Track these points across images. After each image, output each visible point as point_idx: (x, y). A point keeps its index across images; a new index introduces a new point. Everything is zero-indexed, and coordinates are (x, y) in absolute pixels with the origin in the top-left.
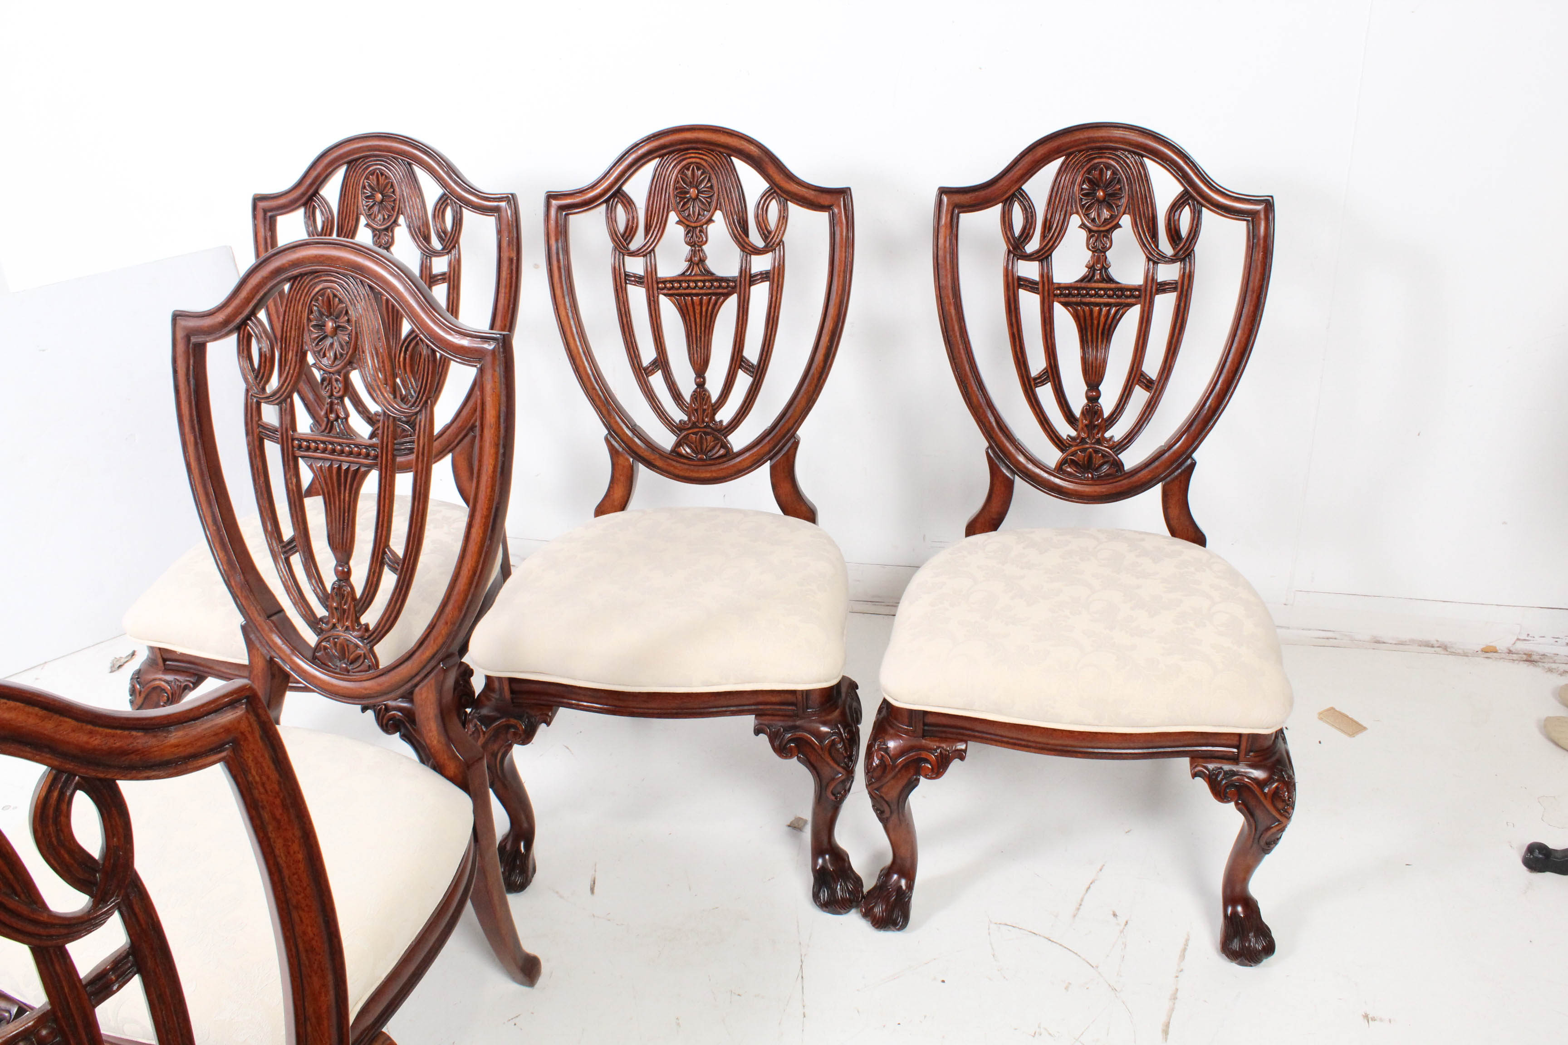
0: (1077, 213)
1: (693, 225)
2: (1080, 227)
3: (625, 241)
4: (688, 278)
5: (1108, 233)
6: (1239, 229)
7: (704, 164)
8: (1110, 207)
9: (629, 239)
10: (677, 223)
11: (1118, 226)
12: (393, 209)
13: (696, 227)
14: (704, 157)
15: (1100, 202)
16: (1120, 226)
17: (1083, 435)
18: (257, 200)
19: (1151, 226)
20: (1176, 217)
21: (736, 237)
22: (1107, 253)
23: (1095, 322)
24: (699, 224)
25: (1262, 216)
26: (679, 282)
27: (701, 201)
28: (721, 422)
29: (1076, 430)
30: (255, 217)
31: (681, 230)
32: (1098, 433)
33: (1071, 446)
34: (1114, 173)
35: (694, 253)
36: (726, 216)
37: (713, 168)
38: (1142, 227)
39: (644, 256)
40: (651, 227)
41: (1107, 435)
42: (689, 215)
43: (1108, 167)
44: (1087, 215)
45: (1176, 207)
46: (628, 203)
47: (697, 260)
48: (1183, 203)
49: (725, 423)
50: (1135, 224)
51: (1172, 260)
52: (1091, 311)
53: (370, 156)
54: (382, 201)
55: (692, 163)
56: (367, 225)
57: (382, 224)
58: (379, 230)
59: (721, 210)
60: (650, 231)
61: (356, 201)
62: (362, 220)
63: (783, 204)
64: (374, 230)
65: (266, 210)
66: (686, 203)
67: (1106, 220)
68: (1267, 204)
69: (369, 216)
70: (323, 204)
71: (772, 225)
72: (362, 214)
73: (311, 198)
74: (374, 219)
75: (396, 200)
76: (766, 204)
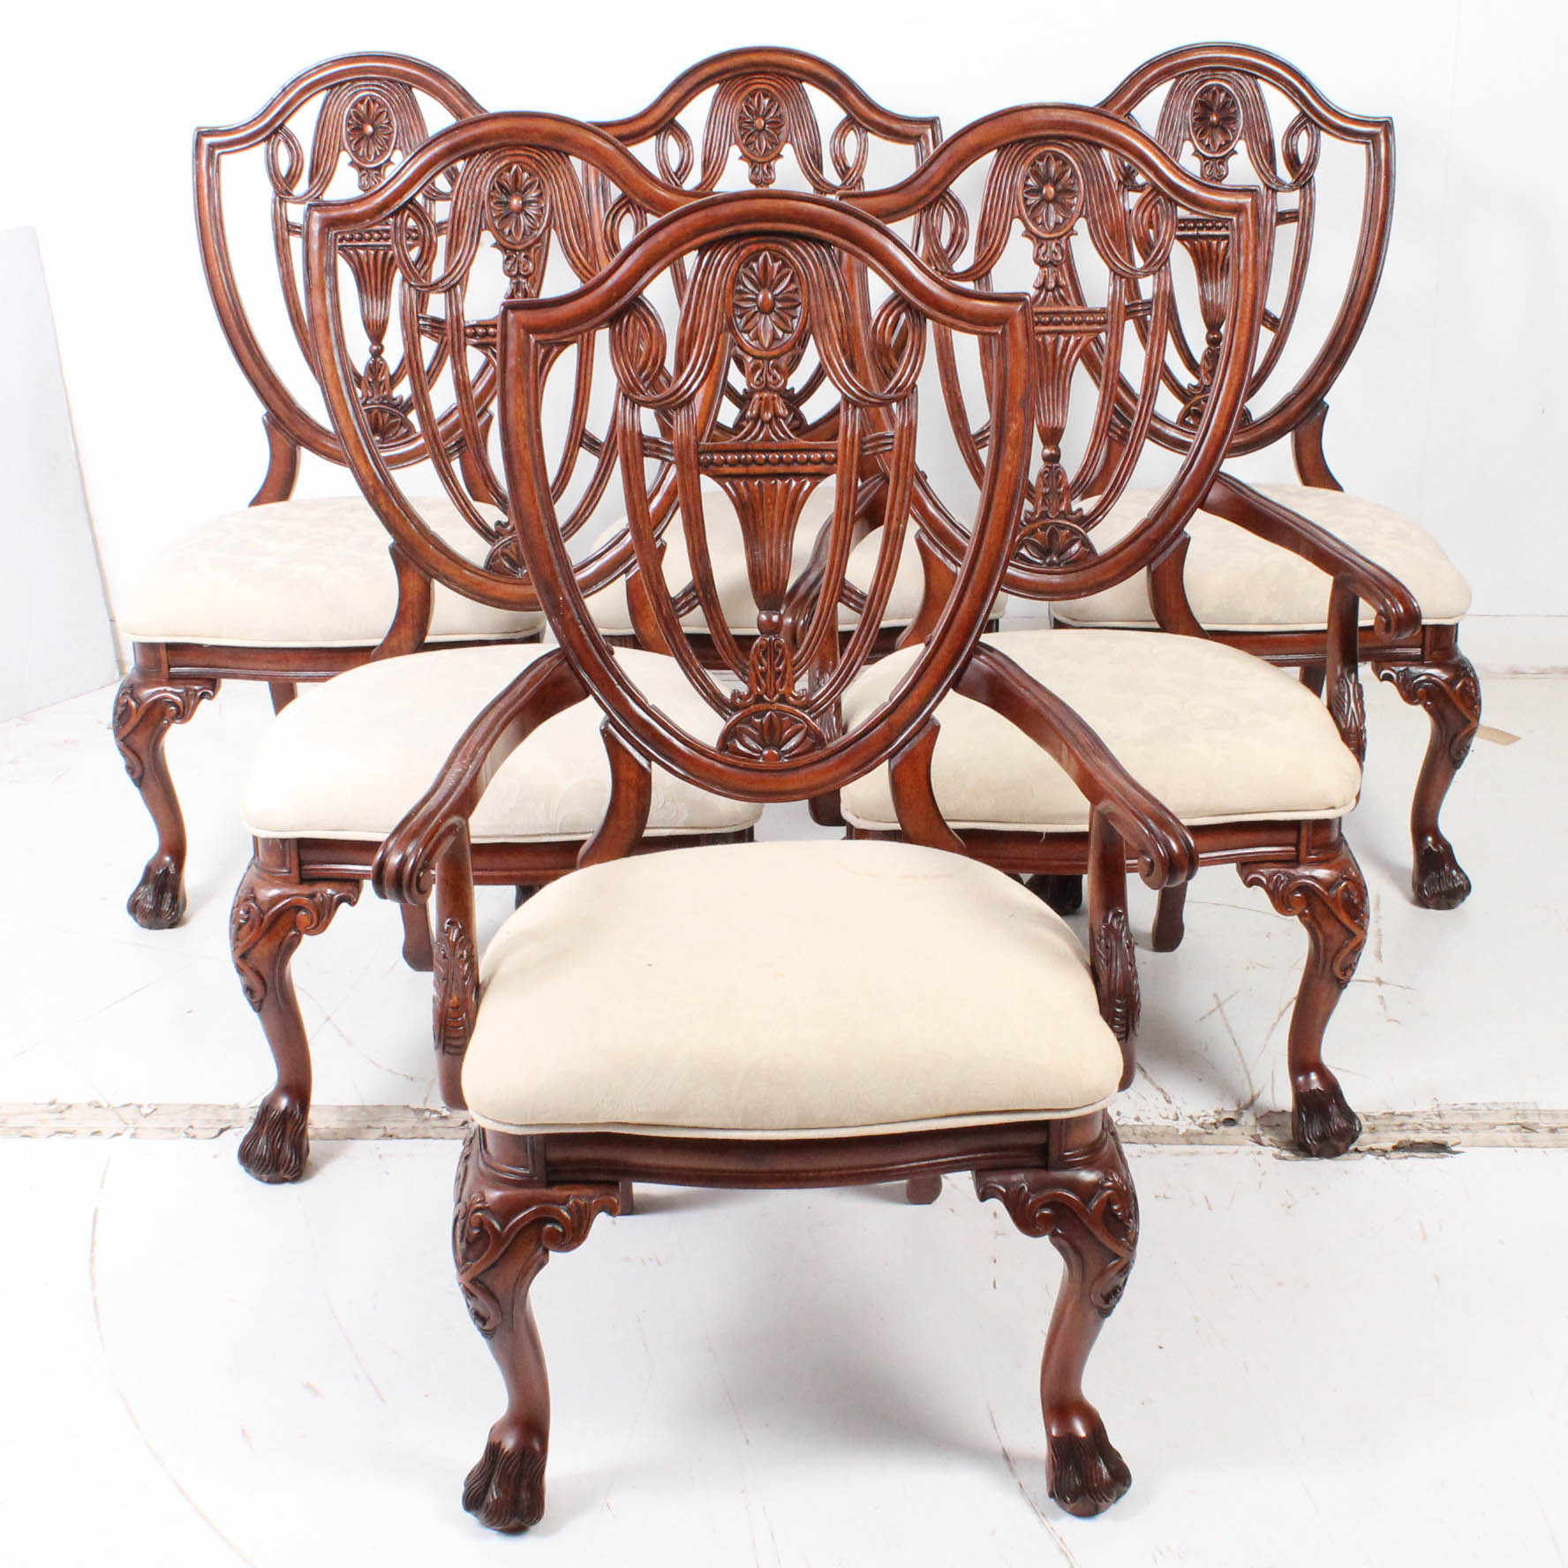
0: (1191, 140)
1: (760, 160)
2: (1194, 154)
3: (679, 179)
5: (1223, 160)
6: (1356, 153)
7: (773, 90)
8: (1225, 132)
10: (741, 158)
11: (1234, 152)
12: (388, 142)
13: (763, 163)
14: (773, 83)
15: (1214, 126)
16: (1235, 153)
17: (1206, 382)
18: (201, 134)
19: (1268, 152)
20: (1294, 142)
21: (809, 174)
23: (1214, 257)
24: (767, 159)
25: (1382, 137)
27: (768, 132)
28: (793, 389)
29: (1198, 378)
30: (197, 156)
31: (745, 164)
33: (1194, 395)
34: (1228, 95)
36: (798, 151)
37: (783, 95)
38: (1259, 152)
40: (709, 163)
42: (755, 149)
43: (1221, 89)
44: (1201, 142)
45: (1292, 132)
46: (682, 136)
48: (1300, 127)
49: (796, 392)
50: (1251, 150)
51: (1291, 188)
52: (1210, 245)
53: (359, 80)
54: (372, 135)
55: (757, 90)
56: (352, 164)
57: (372, 163)
58: (367, 169)
59: (792, 143)
60: (708, 167)
61: (339, 134)
62: (345, 158)
63: (863, 136)
64: (360, 169)
65: (212, 146)
66: (751, 134)
67: (1221, 146)
68: (1387, 126)
69: (355, 153)
70: (290, 140)
71: (851, 162)
72: (344, 149)
73: (275, 132)
74: (363, 156)
75: (392, 132)
76: (844, 136)
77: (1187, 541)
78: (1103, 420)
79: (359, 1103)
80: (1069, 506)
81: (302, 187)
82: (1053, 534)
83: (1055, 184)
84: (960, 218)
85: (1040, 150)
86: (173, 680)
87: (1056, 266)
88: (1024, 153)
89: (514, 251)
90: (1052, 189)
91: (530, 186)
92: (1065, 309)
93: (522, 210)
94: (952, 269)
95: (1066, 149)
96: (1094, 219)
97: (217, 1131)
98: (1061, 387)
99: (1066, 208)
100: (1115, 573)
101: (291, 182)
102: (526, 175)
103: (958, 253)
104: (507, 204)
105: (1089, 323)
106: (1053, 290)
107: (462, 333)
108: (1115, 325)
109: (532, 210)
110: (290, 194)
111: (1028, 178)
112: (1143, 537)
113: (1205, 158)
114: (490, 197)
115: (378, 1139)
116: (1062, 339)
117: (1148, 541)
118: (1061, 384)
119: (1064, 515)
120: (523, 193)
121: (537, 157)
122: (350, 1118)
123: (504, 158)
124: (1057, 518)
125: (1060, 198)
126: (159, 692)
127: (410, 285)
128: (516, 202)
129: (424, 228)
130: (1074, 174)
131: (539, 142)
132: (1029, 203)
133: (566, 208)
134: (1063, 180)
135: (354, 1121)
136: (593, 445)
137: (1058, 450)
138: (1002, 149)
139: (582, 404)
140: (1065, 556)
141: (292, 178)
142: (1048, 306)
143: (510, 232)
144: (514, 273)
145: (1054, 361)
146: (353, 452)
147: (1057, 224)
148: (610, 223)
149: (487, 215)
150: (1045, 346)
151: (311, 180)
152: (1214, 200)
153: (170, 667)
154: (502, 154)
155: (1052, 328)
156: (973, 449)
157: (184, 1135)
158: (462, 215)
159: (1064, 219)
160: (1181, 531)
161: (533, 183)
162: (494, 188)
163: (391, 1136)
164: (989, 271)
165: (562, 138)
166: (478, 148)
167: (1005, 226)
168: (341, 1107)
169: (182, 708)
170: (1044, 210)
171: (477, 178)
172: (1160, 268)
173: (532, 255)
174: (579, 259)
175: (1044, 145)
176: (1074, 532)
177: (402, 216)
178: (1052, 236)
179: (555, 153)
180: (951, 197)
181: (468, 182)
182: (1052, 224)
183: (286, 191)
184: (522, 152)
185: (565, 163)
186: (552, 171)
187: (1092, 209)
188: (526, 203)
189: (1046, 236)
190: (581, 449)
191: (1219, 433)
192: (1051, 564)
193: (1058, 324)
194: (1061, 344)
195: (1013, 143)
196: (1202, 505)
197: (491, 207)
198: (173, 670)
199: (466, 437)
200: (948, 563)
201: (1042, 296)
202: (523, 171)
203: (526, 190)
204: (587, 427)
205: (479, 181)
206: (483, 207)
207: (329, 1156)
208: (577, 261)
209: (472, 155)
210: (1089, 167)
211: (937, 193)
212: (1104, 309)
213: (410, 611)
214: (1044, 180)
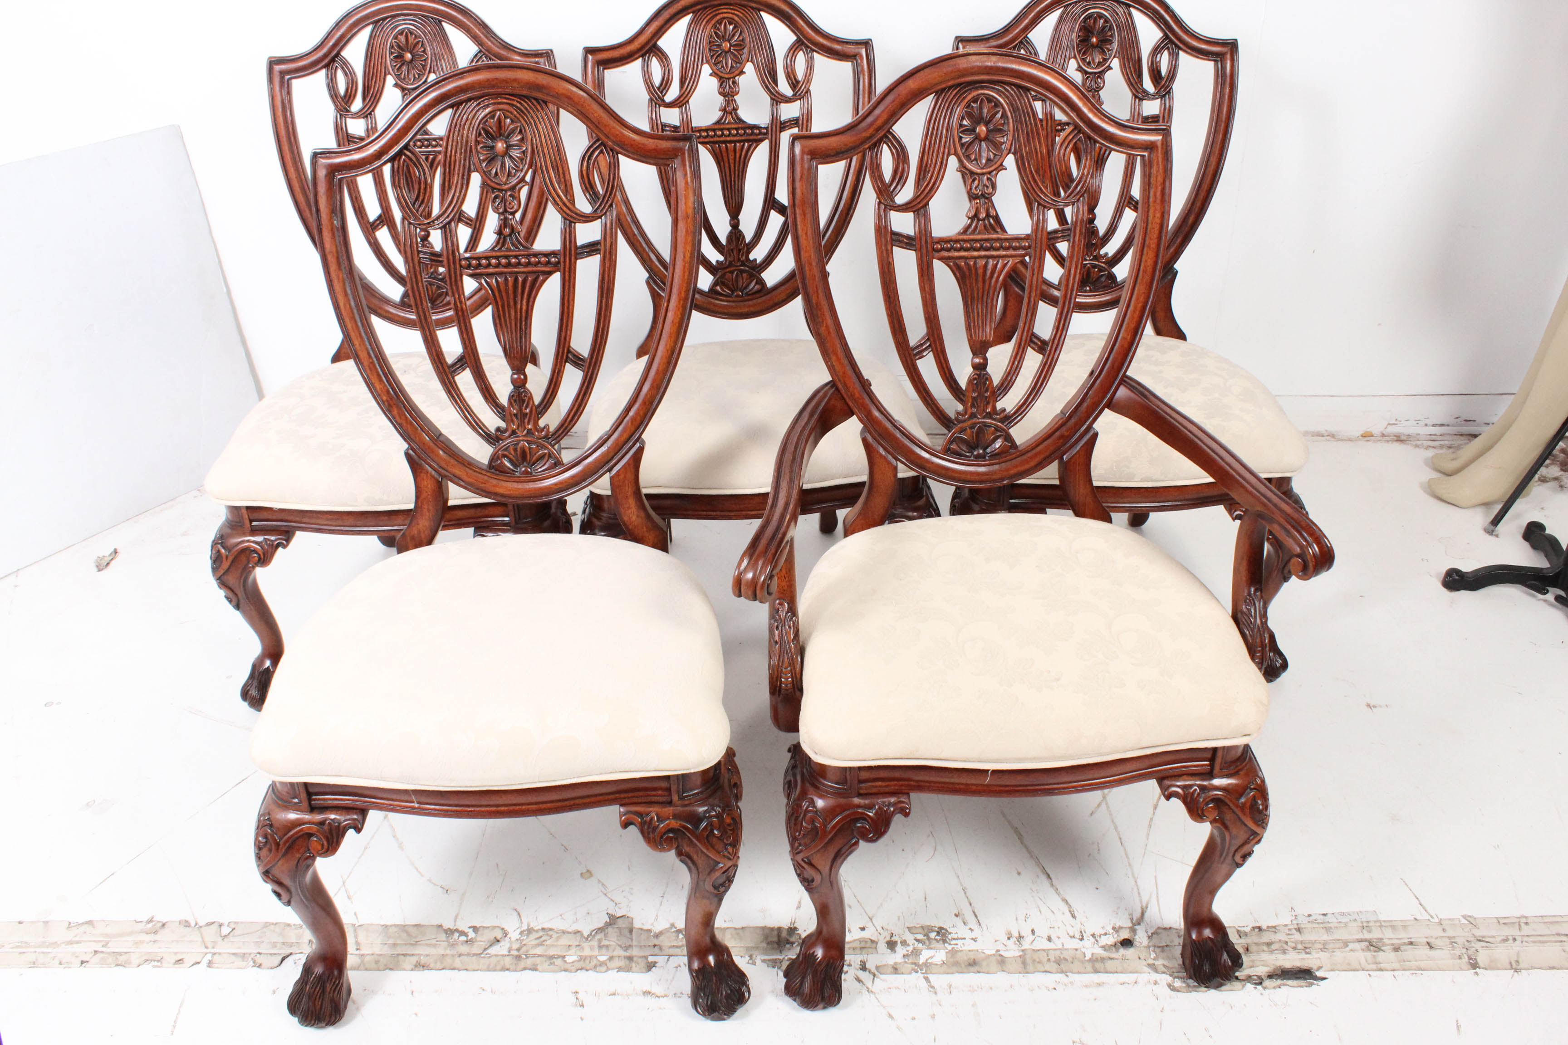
0: (1075, 57)
1: (727, 76)
2: (1078, 69)
3: (661, 92)
4: (722, 127)
5: (1101, 74)
6: (1207, 67)
7: (736, 19)
8: (1103, 52)
9: (664, 91)
10: (711, 75)
11: (1109, 68)
12: (424, 67)
13: (729, 79)
14: (736, 12)
15: (1093, 46)
18: (273, 63)
19: (1137, 67)
20: (1158, 59)
21: (767, 87)
22: (1100, 92)
24: (732, 76)
25: (1228, 56)
26: (714, 130)
27: (732, 53)
28: (755, 260)
30: (271, 80)
31: (715, 82)
32: (1095, 250)
34: (1107, 21)
35: (728, 103)
36: (757, 68)
37: (744, 22)
38: (1129, 67)
39: (679, 107)
40: (686, 79)
41: (1102, 252)
42: (722, 66)
43: (1101, 16)
44: (1083, 60)
45: (1157, 50)
46: (663, 57)
47: (729, 109)
48: (1163, 48)
49: (758, 262)
50: (1123, 67)
51: (1153, 97)
53: (399, 15)
54: (412, 60)
55: (724, 18)
56: (396, 85)
57: (412, 84)
58: (408, 90)
59: (752, 62)
60: (685, 83)
61: (384, 61)
62: (390, 80)
63: (810, 55)
64: (403, 89)
65: (283, 73)
66: (718, 56)
67: (1099, 62)
68: (1232, 46)
69: (398, 76)
70: (345, 65)
71: (800, 75)
72: (389, 73)
73: (333, 60)
74: (404, 79)
75: (427, 59)
76: (794, 55)
77: (1096, 435)
78: (1025, 334)
79: (399, 921)
80: (994, 407)
81: (357, 105)
82: (980, 432)
83: (987, 124)
84: (901, 155)
85: (975, 93)
86: (254, 531)
87: (987, 198)
88: (960, 97)
89: (501, 190)
90: (984, 128)
91: (513, 131)
92: (995, 236)
93: (506, 153)
94: (894, 202)
95: (998, 92)
96: (1022, 157)
97: (280, 958)
98: (989, 306)
99: (997, 146)
100: (1032, 464)
101: (348, 101)
102: (508, 121)
103: (899, 187)
104: (493, 148)
105: (1015, 249)
106: (984, 220)
107: (458, 266)
108: (1038, 250)
109: (516, 153)
110: (348, 111)
111: (963, 118)
112: (1058, 434)
113: (1086, 73)
114: (477, 142)
115: (412, 970)
116: (991, 262)
117: (1062, 436)
118: (989, 301)
119: (989, 416)
120: (507, 137)
121: (518, 105)
122: (391, 941)
123: (488, 106)
124: (984, 418)
125: (991, 137)
126: (243, 542)
127: (410, 223)
128: (500, 146)
129: (419, 172)
130: (1004, 115)
131: (517, 92)
132: (964, 140)
133: (546, 151)
134: (994, 120)
135: (395, 945)
136: (577, 361)
137: (986, 359)
138: (939, 93)
139: (567, 326)
140: (988, 450)
141: (349, 97)
142: (979, 233)
143: (496, 173)
144: (501, 210)
145: (984, 282)
146: (369, 372)
147: (988, 160)
148: (585, 164)
149: (475, 159)
150: (976, 269)
151: (364, 99)
152: (1128, 138)
153: (251, 521)
154: (486, 102)
155: (983, 253)
156: (912, 360)
157: (251, 963)
158: (453, 158)
159: (995, 155)
160: (1090, 427)
161: (516, 128)
162: (480, 134)
163: (424, 966)
164: (927, 204)
165: (539, 88)
166: (463, 97)
167: (942, 163)
168: (386, 926)
169: (262, 557)
170: (976, 147)
171: (465, 124)
172: (1079, 200)
173: (516, 195)
174: (559, 196)
175: (977, 89)
176: (997, 429)
177: (399, 161)
178: (985, 171)
179: (534, 101)
180: (894, 137)
181: (457, 129)
182: (984, 161)
183: (345, 109)
184: (505, 101)
185: (542, 109)
186: (532, 117)
187: (1020, 147)
188: (509, 147)
189: (979, 171)
190: (567, 364)
191: (1126, 346)
192: (978, 457)
193: (987, 249)
194: (990, 267)
195: (950, 88)
196: (1109, 406)
197: (478, 152)
198: (254, 523)
199: (467, 356)
200: (890, 457)
201: (974, 225)
202: (506, 118)
203: (509, 135)
204: (572, 345)
205: (466, 127)
206: (471, 151)
207: (369, 992)
208: (558, 200)
209: (459, 104)
210: (1018, 109)
211: (881, 134)
212: (1028, 235)
213: (426, 506)
214: (977, 120)
